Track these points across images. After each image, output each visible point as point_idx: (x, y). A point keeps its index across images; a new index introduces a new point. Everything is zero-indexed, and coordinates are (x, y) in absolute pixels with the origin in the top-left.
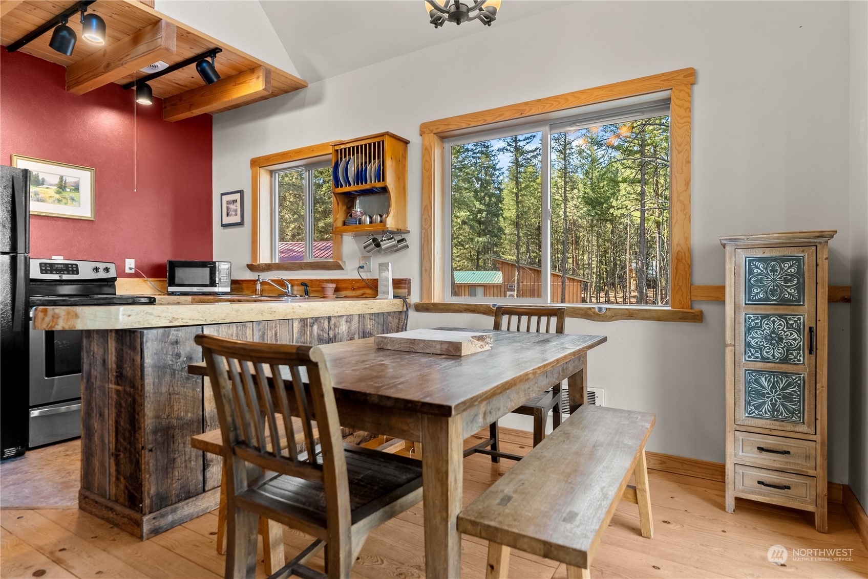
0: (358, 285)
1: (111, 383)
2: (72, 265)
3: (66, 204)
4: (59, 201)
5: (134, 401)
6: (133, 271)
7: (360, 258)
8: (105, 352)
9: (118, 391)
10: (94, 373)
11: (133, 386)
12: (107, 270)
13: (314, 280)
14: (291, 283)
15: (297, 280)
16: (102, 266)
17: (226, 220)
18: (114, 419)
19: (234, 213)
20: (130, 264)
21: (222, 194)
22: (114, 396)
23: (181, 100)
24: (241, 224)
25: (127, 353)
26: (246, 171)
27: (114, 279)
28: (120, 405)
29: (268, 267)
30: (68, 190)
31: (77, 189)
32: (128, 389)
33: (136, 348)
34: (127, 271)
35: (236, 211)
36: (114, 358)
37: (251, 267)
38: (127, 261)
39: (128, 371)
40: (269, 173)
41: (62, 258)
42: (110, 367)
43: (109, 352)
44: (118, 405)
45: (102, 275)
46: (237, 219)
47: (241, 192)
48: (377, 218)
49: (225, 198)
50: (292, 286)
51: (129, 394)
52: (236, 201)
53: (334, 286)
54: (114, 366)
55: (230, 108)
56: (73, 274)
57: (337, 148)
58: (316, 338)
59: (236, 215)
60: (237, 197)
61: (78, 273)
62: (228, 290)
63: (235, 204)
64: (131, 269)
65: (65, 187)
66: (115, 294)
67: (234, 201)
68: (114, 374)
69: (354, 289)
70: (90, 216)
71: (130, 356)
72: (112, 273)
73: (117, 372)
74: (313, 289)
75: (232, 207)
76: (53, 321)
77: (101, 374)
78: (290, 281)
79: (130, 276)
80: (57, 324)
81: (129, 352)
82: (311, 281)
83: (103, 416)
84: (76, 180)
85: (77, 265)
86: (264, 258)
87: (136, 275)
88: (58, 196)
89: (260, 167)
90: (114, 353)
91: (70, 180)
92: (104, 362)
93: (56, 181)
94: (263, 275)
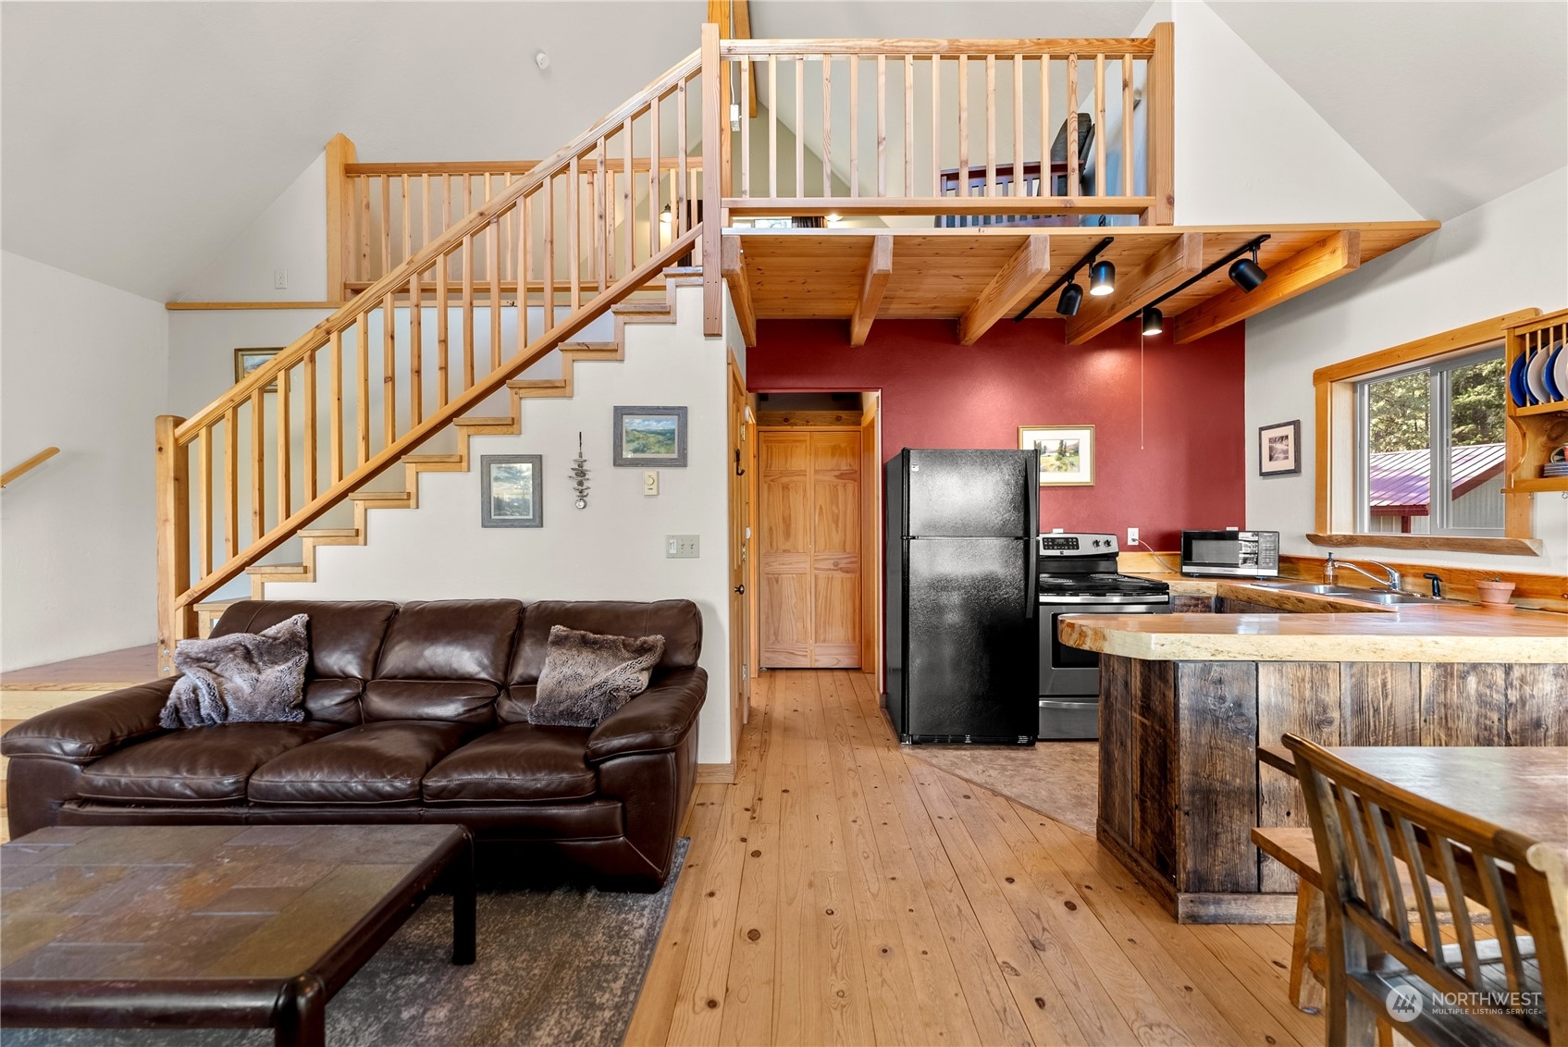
1: (1135, 711)
2: (1072, 538)
3: (1066, 470)
4: (1060, 468)
5: (1165, 745)
6: (1136, 543)
8: (1127, 673)
9: (1143, 725)
10: (1114, 693)
11: (1164, 726)
12: (1108, 543)
13: (1457, 570)
14: (1399, 571)
15: (1413, 567)
16: (1102, 539)
17: (1268, 466)
18: (1138, 756)
19: (1282, 456)
20: (1133, 534)
21: (1262, 429)
22: (1139, 729)
23: (1199, 313)
24: (1296, 471)
25: (1155, 683)
26: (1308, 391)
27: (1116, 554)
28: (1147, 742)
29: (1350, 541)
30: (1068, 454)
31: (1076, 452)
32: (1157, 728)
33: (1167, 681)
34: (1130, 543)
35: (1286, 452)
36: (1138, 684)
37: (1313, 539)
38: (1130, 530)
39: (1156, 704)
40: (1349, 387)
41: (1061, 531)
42: (1133, 692)
43: (1133, 674)
44: (1144, 741)
45: (1103, 550)
46: (1290, 464)
47: (1296, 424)
49: (1267, 435)
50: (1402, 576)
51: (1159, 734)
52: (1287, 437)
53: (1510, 586)
54: (1139, 694)
56: (1073, 549)
57: (1521, 331)
58: (1473, 699)
59: (1287, 458)
60: (1289, 431)
61: (1078, 548)
62: (1274, 573)
63: (1284, 442)
64: (1134, 540)
65: (1065, 452)
66: (1117, 573)
67: (1282, 438)
68: (1139, 702)
70: (1089, 480)
71: (1160, 689)
72: (1114, 548)
73: (1142, 701)
74: (1453, 586)
75: (1279, 446)
76: (1080, 639)
77: (1122, 697)
78: (1398, 567)
79: (1133, 549)
80: (1084, 643)
81: (1159, 683)
82: (1449, 571)
83: (1125, 746)
84: (1075, 442)
85: (1077, 539)
86: (1340, 524)
87: (1140, 548)
88: (1058, 463)
89: (1332, 382)
90: (1138, 678)
91: (1069, 443)
92: (1126, 684)
93: (1056, 446)
94: (1339, 553)
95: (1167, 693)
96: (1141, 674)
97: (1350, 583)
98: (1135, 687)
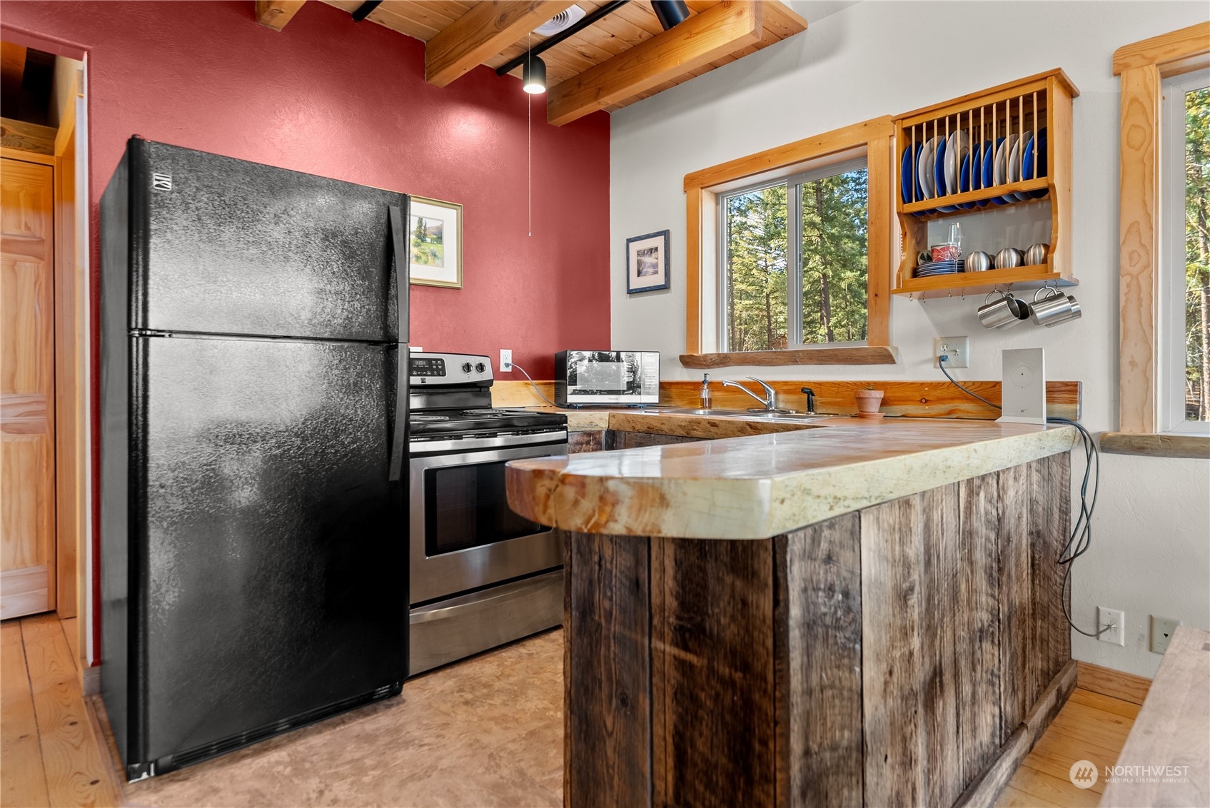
0: (938, 393)
1: (662, 637)
2: (436, 360)
3: (426, 263)
5: (749, 705)
6: (509, 369)
7: (935, 341)
8: (638, 562)
9: (682, 665)
10: (602, 603)
11: (746, 668)
12: (481, 368)
13: (827, 383)
14: (774, 389)
15: (786, 383)
16: (474, 361)
17: (636, 283)
18: (670, 727)
19: (651, 270)
20: (506, 356)
21: (629, 241)
22: (673, 675)
23: (580, 85)
24: (665, 287)
25: (720, 580)
26: (677, 198)
27: (490, 383)
28: (694, 699)
29: (721, 361)
30: (428, 240)
31: (439, 238)
32: (725, 671)
33: (755, 574)
34: (503, 369)
35: (655, 266)
36: (670, 583)
37: (688, 361)
38: (503, 352)
39: (722, 619)
40: (713, 197)
41: (420, 349)
42: (656, 600)
43: (655, 564)
44: (686, 698)
45: (474, 377)
46: (659, 280)
47: (666, 234)
48: (1010, 257)
49: (635, 247)
50: (776, 393)
51: (730, 683)
52: (656, 249)
53: (879, 394)
54: (671, 603)
55: (645, 95)
56: (439, 375)
57: (907, 124)
58: (983, 519)
59: (656, 272)
60: (659, 242)
61: (444, 375)
62: (654, 399)
63: (653, 255)
64: (507, 365)
65: (425, 235)
66: (491, 408)
67: (652, 249)
68: (671, 620)
69: (926, 401)
70: (455, 281)
71: (733, 591)
72: (487, 375)
73: (678, 618)
74: (824, 400)
75: (648, 260)
76: (601, 510)
77: (623, 611)
78: (772, 384)
79: (506, 376)
80: (612, 518)
81: (728, 579)
82: (820, 384)
83: (634, 709)
84: (438, 224)
85: (442, 361)
86: (708, 345)
87: (514, 376)
89: (702, 188)
90: (670, 571)
91: (431, 224)
92: (636, 586)
94: (716, 375)
95: (752, 598)
96: (678, 563)
97: (724, 406)
98: (662, 592)
